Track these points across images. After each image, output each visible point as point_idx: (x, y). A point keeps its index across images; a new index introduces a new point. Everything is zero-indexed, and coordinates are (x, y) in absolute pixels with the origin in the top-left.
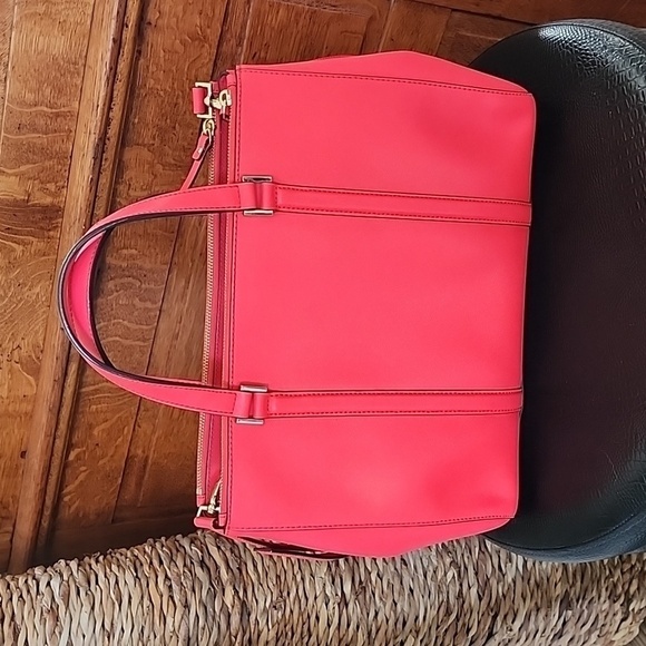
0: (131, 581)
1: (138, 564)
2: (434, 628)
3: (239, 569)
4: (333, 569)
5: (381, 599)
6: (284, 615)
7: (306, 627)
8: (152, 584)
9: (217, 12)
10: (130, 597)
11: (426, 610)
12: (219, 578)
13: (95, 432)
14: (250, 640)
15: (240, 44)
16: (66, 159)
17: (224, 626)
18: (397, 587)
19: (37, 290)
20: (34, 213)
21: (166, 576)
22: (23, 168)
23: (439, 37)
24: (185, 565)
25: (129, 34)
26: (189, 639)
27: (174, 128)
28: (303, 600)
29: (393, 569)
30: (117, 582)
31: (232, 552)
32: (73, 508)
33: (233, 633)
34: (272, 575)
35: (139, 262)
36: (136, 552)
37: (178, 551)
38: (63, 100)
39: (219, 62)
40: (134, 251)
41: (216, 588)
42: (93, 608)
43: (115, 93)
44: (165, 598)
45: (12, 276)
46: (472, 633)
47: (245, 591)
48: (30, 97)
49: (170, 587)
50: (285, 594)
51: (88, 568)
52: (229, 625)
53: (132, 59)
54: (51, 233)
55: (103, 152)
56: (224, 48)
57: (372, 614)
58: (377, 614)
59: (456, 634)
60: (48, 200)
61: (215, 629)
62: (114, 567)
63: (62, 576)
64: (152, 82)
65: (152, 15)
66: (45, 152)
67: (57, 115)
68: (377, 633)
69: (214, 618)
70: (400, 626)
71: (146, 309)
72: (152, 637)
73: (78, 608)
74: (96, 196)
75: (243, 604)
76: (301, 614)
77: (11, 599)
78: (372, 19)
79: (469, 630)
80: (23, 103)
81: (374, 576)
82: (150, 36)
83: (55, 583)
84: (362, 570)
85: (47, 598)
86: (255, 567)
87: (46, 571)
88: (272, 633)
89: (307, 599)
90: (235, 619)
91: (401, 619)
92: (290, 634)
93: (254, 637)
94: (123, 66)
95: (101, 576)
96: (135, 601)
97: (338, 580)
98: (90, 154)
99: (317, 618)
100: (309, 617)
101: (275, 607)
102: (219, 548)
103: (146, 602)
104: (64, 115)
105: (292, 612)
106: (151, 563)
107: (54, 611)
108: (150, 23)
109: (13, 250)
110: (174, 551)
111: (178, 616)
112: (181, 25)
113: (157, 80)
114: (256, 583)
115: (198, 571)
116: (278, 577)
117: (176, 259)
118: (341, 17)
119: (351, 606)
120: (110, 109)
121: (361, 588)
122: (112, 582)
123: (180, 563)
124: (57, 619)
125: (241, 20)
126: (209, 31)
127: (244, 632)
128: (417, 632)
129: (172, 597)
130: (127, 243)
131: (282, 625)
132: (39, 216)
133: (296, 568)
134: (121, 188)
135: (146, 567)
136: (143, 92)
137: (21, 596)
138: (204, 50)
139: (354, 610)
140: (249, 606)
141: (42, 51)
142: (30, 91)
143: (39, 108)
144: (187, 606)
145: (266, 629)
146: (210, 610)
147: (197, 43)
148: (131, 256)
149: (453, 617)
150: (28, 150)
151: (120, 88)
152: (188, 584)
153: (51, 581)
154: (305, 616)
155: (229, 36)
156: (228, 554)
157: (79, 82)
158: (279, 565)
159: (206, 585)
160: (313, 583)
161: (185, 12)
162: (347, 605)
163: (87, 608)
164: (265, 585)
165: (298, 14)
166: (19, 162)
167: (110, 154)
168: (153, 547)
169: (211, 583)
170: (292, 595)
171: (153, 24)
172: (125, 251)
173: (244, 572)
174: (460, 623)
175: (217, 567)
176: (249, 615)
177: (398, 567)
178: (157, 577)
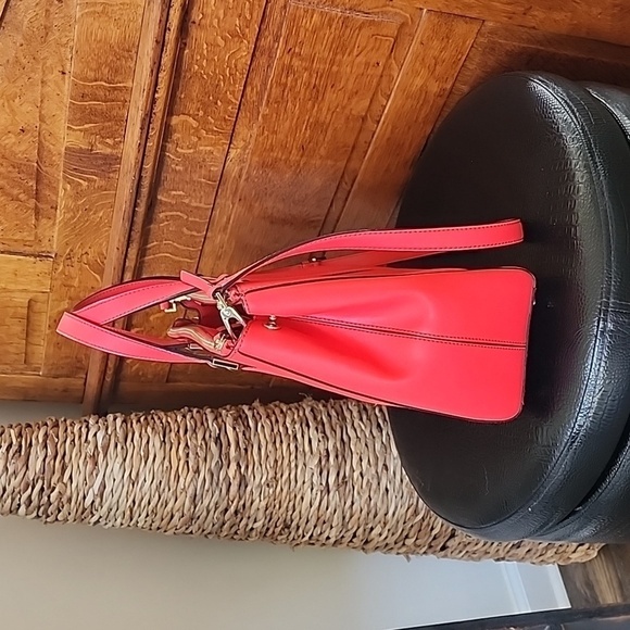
0: (158, 444)
1: (168, 431)
2: (401, 522)
3: (246, 450)
4: (323, 463)
5: (359, 493)
6: (274, 492)
7: (291, 504)
8: (174, 449)
9: (255, 15)
10: (155, 456)
11: (396, 507)
12: (228, 454)
13: (151, 318)
14: (244, 505)
15: (277, 39)
16: (122, 121)
17: (224, 491)
18: (374, 486)
19: (101, 214)
20: (96, 158)
21: (187, 445)
22: (86, 126)
23: (470, 42)
24: (204, 438)
25: (171, 36)
26: (195, 495)
27: (216, 103)
28: (293, 483)
29: (374, 472)
30: (148, 442)
31: (244, 434)
32: (134, 368)
33: (231, 499)
34: (272, 460)
35: (187, 201)
36: (169, 420)
37: (202, 424)
38: (119, 78)
39: (257, 54)
40: (181, 193)
41: (224, 462)
42: (125, 460)
43: (160, 80)
44: (182, 462)
45: (80, 203)
46: (434, 533)
47: (247, 467)
48: (91, 75)
49: (188, 454)
50: (279, 475)
51: (129, 426)
52: (228, 490)
53: (175, 54)
54: (111, 175)
55: (150, 123)
56: (262, 42)
57: (349, 503)
58: (353, 503)
59: (420, 531)
60: (109, 151)
61: (217, 492)
62: (149, 429)
63: (107, 429)
64: (196, 67)
65: (196, 15)
66: (105, 116)
67: (115, 89)
68: (351, 517)
69: (217, 484)
70: (371, 516)
71: (192, 235)
72: (167, 489)
73: (113, 456)
74: (144, 155)
75: (243, 478)
76: (289, 493)
77: (65, 441)
78: (403, 25)
79: (432, 529)
80: (85, 79)
81: (356, 474)
82: (194, 32)
83: (100, 435)
84: (348, 468)
85: (91, 447)
86: (259, 449)
87: (97, 422)
88: (263, 504)
89: (296, 482)
90: (234, 489)
91: (373, 512)
92: (277, 506)
93: (248, 504)
94: (167, 60)
95: (137, 435)
96: (158, 461)
97: (325, 473)
98: (139, 125)
99: (302, 498)
100: (295, 496)
101: (268, 485)
102: (234, 428)
103: (166, 463)
104: (120, 89)
105: (282, 490)
106: (178, 431)
107: (94, 457)
108: (194, 22)
109: (80, 184)
110: (199, 424)
111: (189, 479)
112: (222, 24)
113: (201, 67)
114: (257, 463)
115: (213, 445)
116: (276, 461)
117: (218, 201)
118: (372, 22)
119: (331, 494)
120: (155, 91)
121: (343, 482)
122: (144, 441)
123: (200, 436)
124: (96, 464)
125: (278, 21)
126: (247, 30)
127: (240, 498)
128: (385, 524)
129: (187, 462)
130: (176, 186)
131: (272, 498)
132: (100, 162)
133: (293, 457)
134: (169, 145)
135: (173, 434)
136: (188, 75)
137: (73, 440)
138: (243, 45)
139: (334, 497)
140: (247, 479)
141: (100, 41)
142: (91, 69)
143: (99, 83)
144: (197, 471)
145: (258, 500)
146: (215, 477)
147: (236, 39)
148: (180, 195)
149: (420, 517)
150: (91, 113)
151: (164, 76)
152: (202, 454)
153: (98, 431)
154: (293, 495)
155: (267, 33)
156: (240, 435)
157: (132, 65)
158: (279, 452)
159: (216, 458)
160: (303, 471)
161: (225, 15)
162: (329, 492)
163: (120, 459)
164: (264, 467)
165: (331, 20)
166: (83, 121)
167: (156, 124)
168: (184, 416)
169: (220, 457)
170: (284, 478)
171: (197, 22)
172: (174, 193)
173: (249, 453)
174: (425, 523)
175: (229, 445)
176: (246, 487)
177: (379, 471)
178: (179, 444)
